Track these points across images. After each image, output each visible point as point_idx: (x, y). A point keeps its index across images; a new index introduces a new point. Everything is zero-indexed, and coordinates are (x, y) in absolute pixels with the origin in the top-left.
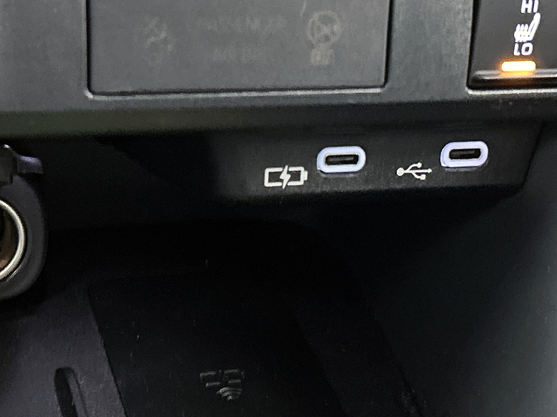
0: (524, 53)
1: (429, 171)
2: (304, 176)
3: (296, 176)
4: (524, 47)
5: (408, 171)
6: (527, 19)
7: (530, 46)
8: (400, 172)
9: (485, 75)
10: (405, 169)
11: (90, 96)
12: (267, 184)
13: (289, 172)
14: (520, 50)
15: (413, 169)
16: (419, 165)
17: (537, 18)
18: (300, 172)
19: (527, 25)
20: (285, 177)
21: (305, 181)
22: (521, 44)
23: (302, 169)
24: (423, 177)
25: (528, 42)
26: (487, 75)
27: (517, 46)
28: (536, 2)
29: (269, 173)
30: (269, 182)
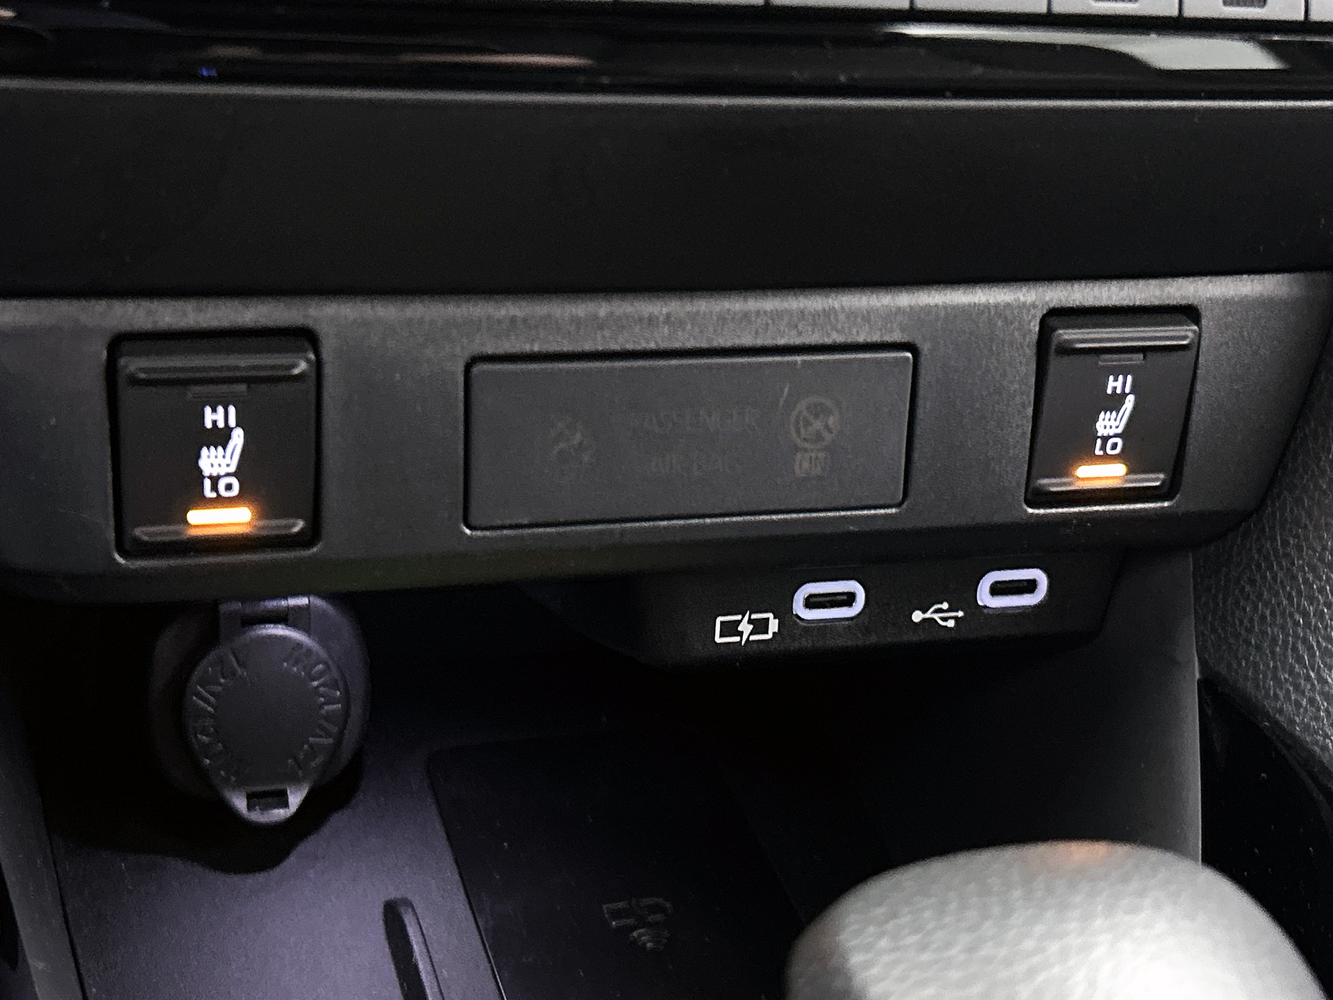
0: (1109, 452)
1: (960, 614)
2: (774, 625)
3: (761, 626)
4: (1111, 442)
5: (928, 615)
6: (1115, 402)
7: (1119, 441)
8: (917, 616)
9: (1050, 485)
10: (924, 612)
11: (468, 531)
12: (718, 640)
13: (750, 622)
14: (1103, 448)
15: (936, 611)
16: (945, 606)
17: (1130, 402)
18: (768, 619)
19: (1114, 413)
20: (745, 627)
21: (774, 633)
22: (1105, 439)
23: (770, 615)
24: (951, 624)
25: (1116, 436)
26: (1054, 485)
27: (1099, 442)
28: (1129, 378)
29: (722, 623)
30: (721, 636)
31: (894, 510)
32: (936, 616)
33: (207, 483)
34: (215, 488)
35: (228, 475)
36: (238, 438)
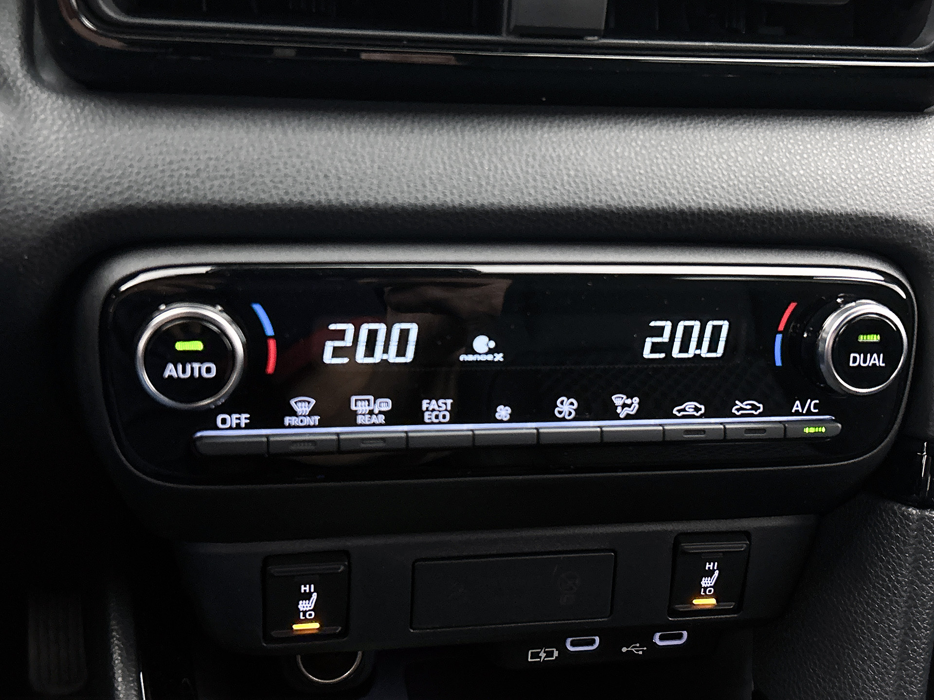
0: (708, 593)
1: (645, 648)
2: (556, 654)
3: (550, 654)
4: (708, 590)
5: (629, 649)
6: (710, 573)
7: (712, 589)
8: (624, 650)
9: (679, 607)
10: (627, 648)
11: (412, 631)
12: (529, 660)
13: (544, 652)
14: (705, 592)
15: (633, 647)
16: (638, 645)
17: (717, 573)
18: (553, 651)
19: (709, 578)
20: (543, 655)
21: (556, 657)
22: (705, 589)
23: (555, 649)
24: (641, 653)
25: (710, 587)
26: (680, 607)
27: (702, 589)
28: (716, 563)
29: (531, 652)
30: (531, 659)
31: (606, 619)
32: (633, 650)
33: (301, 614)
34: (304, 615)
35: (310, 610)
36: (315, 596)
